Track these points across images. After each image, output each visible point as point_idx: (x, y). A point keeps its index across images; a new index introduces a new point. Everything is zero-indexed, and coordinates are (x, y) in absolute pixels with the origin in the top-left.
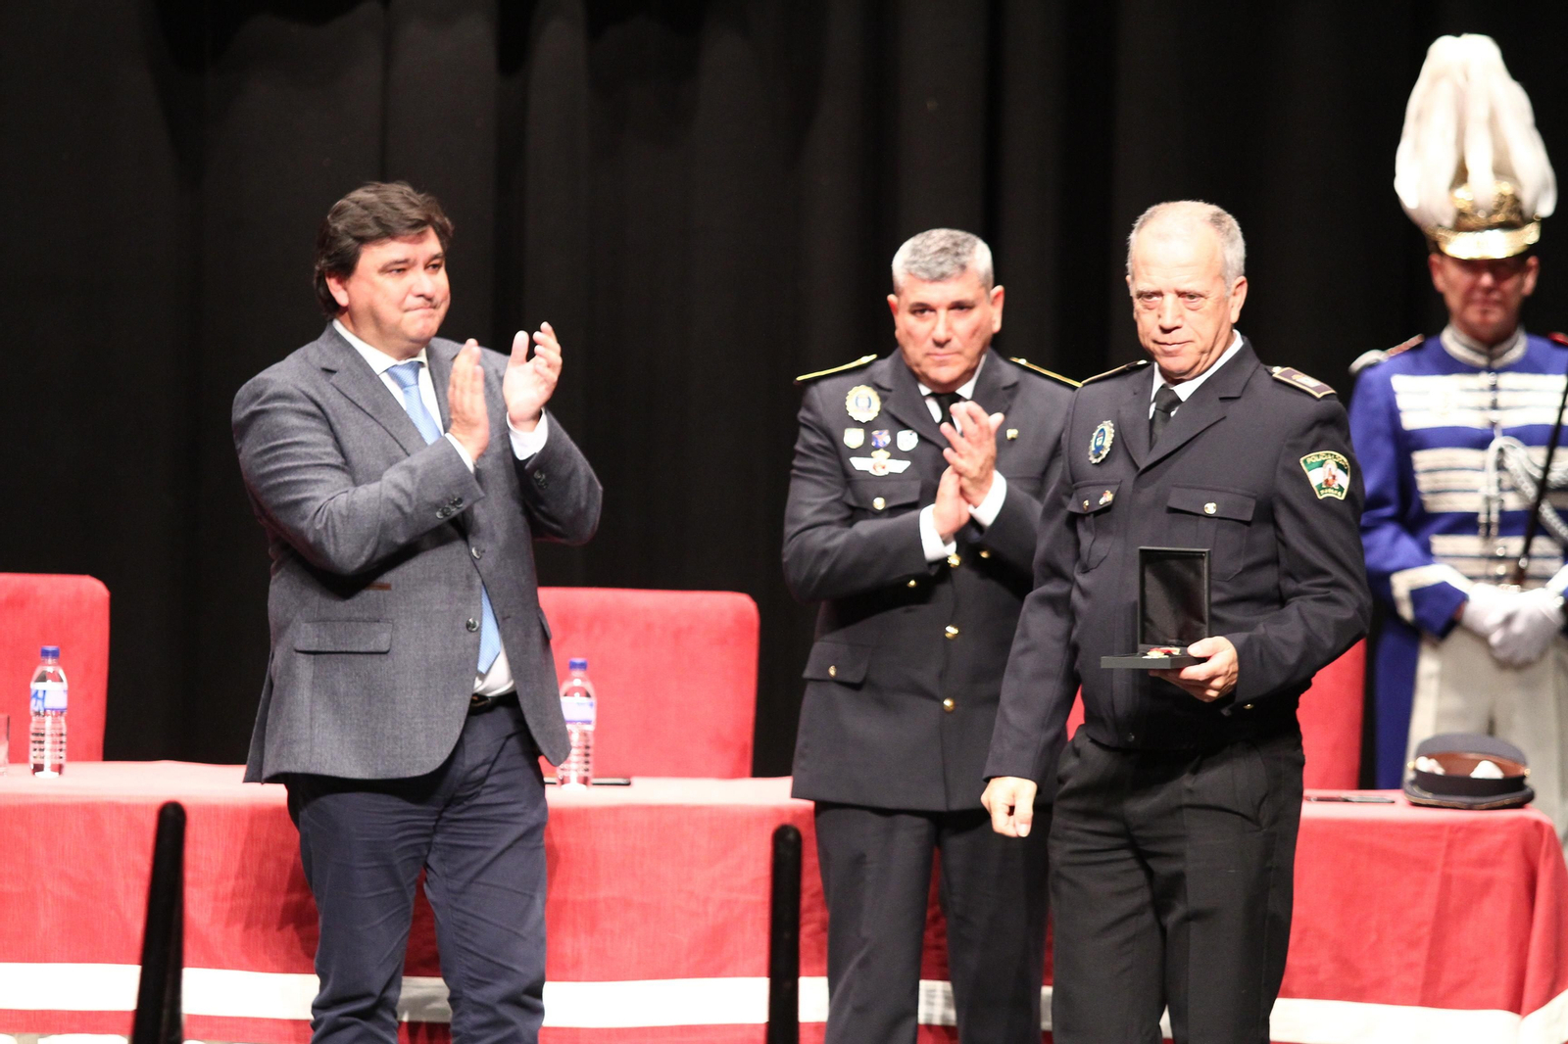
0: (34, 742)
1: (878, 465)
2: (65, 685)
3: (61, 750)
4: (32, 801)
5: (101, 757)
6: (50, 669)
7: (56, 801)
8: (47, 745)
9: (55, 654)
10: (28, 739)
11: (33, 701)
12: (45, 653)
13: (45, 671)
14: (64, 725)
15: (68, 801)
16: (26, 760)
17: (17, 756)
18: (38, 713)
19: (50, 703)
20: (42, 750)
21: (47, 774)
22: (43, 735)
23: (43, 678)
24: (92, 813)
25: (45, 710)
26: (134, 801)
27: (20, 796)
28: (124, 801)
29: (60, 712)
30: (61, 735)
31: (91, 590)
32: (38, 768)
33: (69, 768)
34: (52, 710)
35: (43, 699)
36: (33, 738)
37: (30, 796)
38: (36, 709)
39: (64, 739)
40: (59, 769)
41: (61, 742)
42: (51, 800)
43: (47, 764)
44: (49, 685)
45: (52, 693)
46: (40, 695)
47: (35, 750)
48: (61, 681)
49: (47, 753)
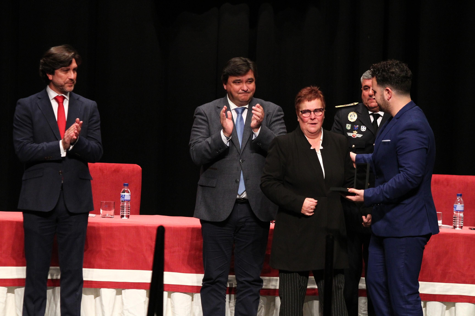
0: (121, 209)
1: (355, 134)
2: (130, 194)
3: (129, 211)
4: (121, 225)
5: (139, 213)
6: (126, 189)
7: (127, 225)
8: (125, 210)
9: (127, 185)
10: (120, 209)
11: (121, 198)
12: (125, 185)
13: (124, 190)
14: (129, 205)
15: (130, 225)
16: (119, 214)
17: (117, 213)
18: (122, 201)
19: (125, 199)
20: (124, 211)
21: (125, 218)
22: (124, 207)
23: (124, 192)
24: (137, 229)
25: (124, 201)
26: (149, 225)
27: (118, 224)
28: (146, 225)
29: (128, 201)
30: (129, 207)
31: (137, 168)
32: (122, 216)
33: (131, 216)
34: (126, 200)
35: (124, 197)
36: (121, 208)
37: (120, 224)
38: (122, 200)
39: (129, 208)
40: (128, 217)
41: (129, 209)
42: (126, 225)
43: (125, 215)
44: (126, 194)
45: (127, 196)
46: (123, 196)
47: (122, 211)
48: (129, 193)
49: (125, 212)
